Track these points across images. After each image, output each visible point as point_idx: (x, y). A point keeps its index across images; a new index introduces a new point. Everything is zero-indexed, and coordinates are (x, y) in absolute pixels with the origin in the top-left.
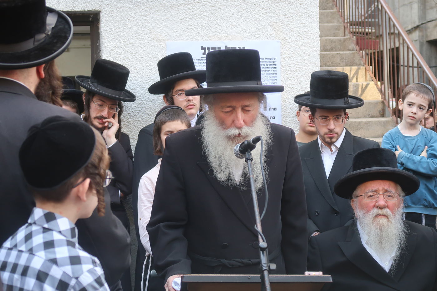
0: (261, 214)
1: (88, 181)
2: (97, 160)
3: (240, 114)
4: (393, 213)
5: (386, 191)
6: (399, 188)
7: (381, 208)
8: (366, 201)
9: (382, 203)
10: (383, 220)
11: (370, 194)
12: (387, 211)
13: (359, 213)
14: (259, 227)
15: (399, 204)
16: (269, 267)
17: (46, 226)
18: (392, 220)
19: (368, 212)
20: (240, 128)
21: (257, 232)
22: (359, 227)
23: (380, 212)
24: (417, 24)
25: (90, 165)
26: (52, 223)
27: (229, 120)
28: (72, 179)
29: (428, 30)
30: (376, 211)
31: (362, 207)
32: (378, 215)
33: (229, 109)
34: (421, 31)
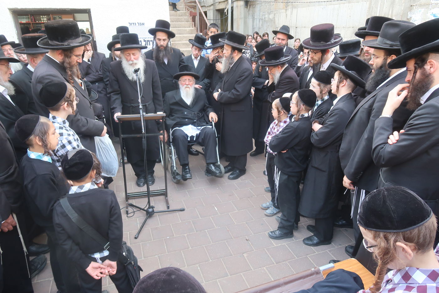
0: (141, 95)
1: (66, 103)
2: (69, 96)
3: (132, 57)
4: (191, 86)
5: (189, 79)
6: (194, 78)
7: (187, 85)
8: (183, 82)
9: (187, 83)
10: (188, 89)
11: (184, 80)
12: (189, 86)
13: (181, 86)
14: (140, 101)
15: (193, 83)
16: (143, 114)
17: (53, 121)
18: (191, 89)
19: (183, 86)
20: (132, 61)
21: (139, 102)
22: (181, 90)
23: (187, 86)
24: (212, 3)
25: (66, 98)
26: (55, 120)
27: (129, 59)
28: (60, 103)
29: (216, 6)
30: (185, 86)
31: (182, 84)
32: (187, 87)
33: (128, 55)
34: (213, 6)
